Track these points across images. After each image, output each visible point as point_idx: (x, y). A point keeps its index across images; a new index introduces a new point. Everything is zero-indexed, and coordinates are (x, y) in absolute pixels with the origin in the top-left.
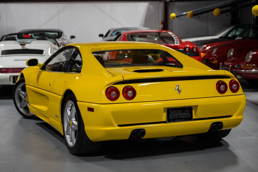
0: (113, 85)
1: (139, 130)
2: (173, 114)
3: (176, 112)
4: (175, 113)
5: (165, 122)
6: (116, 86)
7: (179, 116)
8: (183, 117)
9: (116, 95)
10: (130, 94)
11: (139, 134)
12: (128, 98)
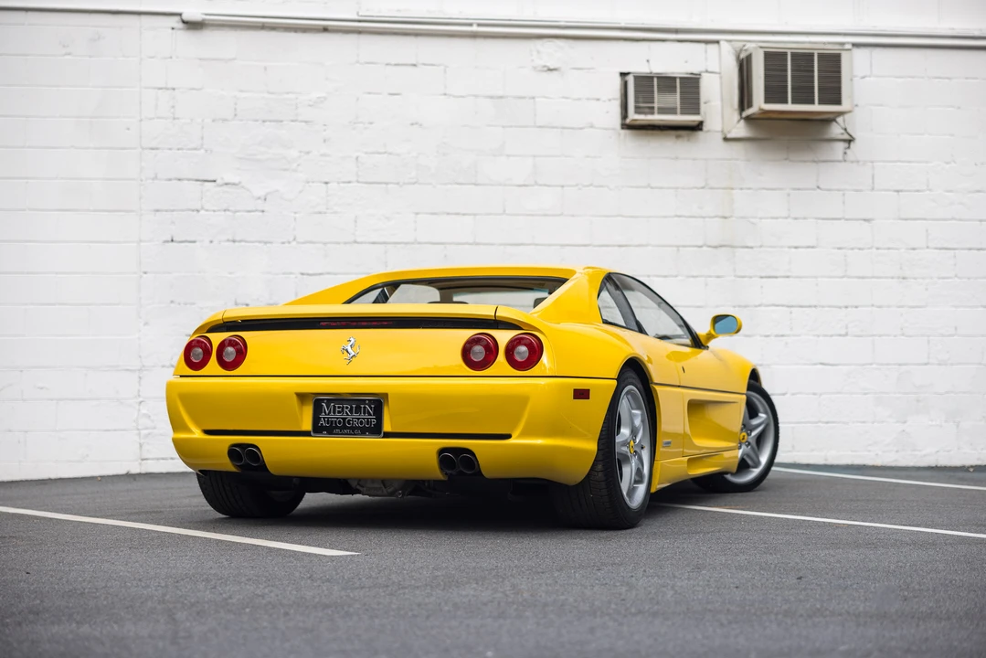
0: (207, 332)
1: (244, 446)
2: (330, 412)
3: (337, 410)
4: (334, 413)
5: (306, 434)
6: (207, 335)
7: (344, 419)
8: (356, 423)
9: (201, 356)
10: (228, 354)
11: (246, 456)
12: (223, 364)
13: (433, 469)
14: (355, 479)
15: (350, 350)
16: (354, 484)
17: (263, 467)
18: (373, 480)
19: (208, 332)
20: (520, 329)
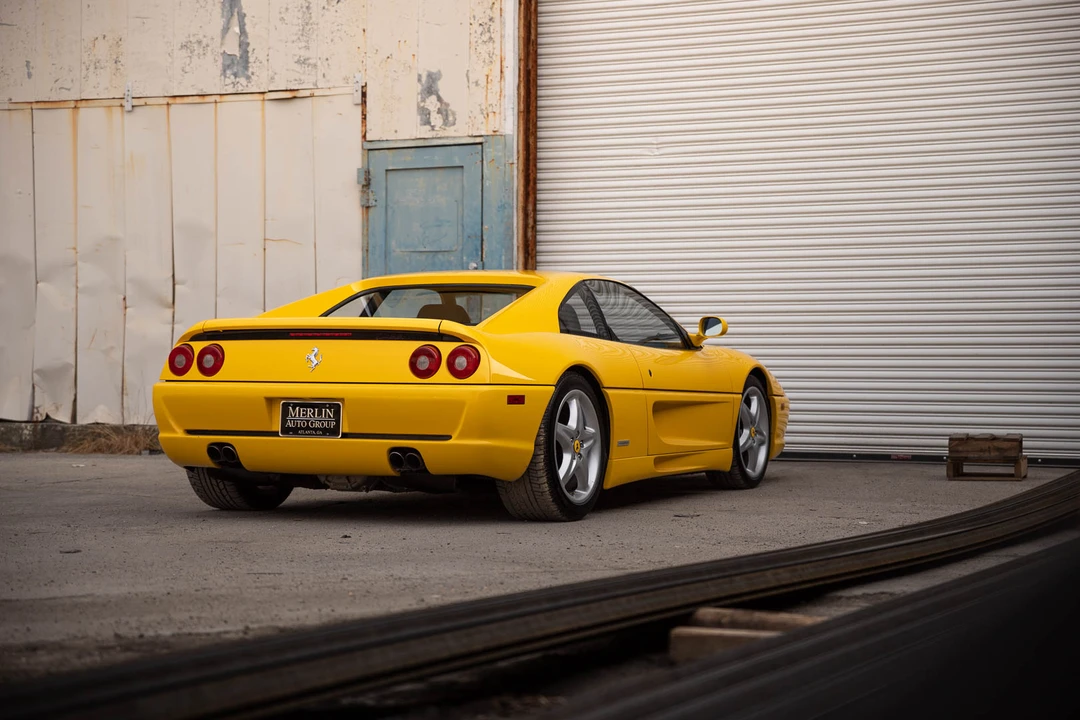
1: (221, 445)
2: (295, 415)
3: (302, 413)
4: (299, 416)
5: (275, 434)
6: (191, 343)
7: (308, 422)
8: (317, 425)
9: (184, 362)
10: (208, 361)
11: (222, 454)
12: (204, 370)
13: (385, 467)
14: (322, 475)
15: (313, 358)
16: (322, 479)
17: (239, 465)
18: (340, 476)
19: (191, 340)
20: (462, 341)
